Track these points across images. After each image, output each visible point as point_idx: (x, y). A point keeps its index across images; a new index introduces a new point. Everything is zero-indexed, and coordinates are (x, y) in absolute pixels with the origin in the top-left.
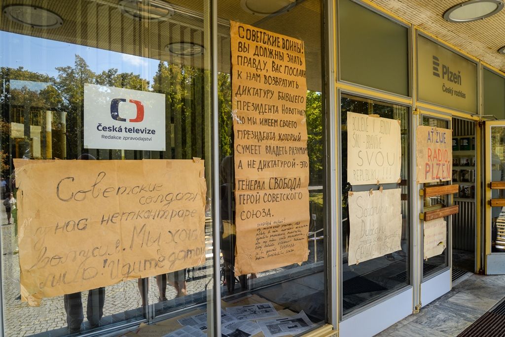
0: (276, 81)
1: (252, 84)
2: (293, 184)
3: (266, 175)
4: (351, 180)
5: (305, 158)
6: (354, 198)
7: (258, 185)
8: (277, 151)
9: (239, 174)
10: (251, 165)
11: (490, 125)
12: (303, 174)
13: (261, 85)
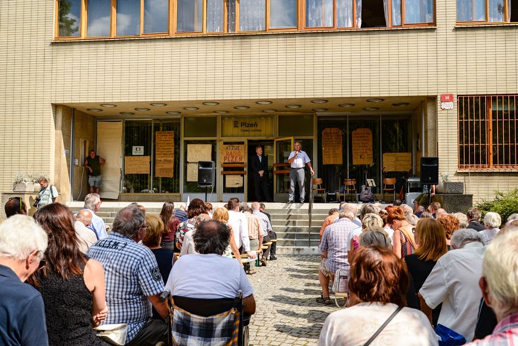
0: (165, 141)
1: (160, 142)
2: (170, 161)
3: (163, 159)
4: (188, 160)
5: (173, 156)
6: (189, 166)
7: (161, 161)
8: (166, 154)
9: (156, 159)
10: (159, 157)
11: (276, 140)
12: (172, 159)
13: (162, 142)
